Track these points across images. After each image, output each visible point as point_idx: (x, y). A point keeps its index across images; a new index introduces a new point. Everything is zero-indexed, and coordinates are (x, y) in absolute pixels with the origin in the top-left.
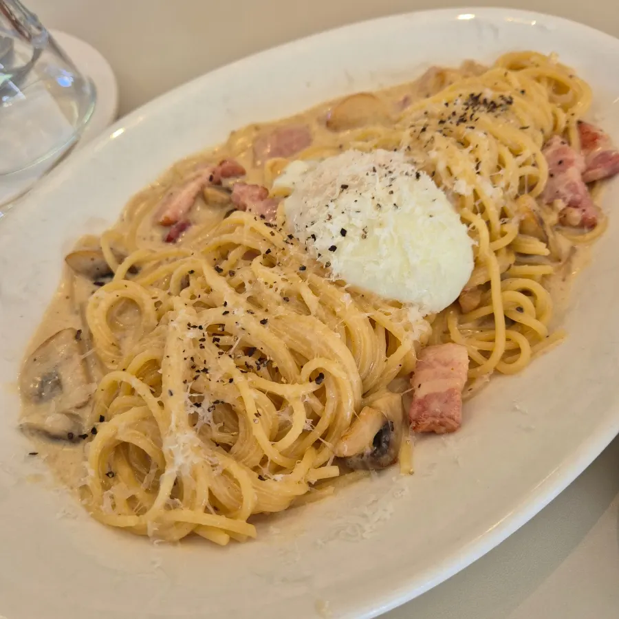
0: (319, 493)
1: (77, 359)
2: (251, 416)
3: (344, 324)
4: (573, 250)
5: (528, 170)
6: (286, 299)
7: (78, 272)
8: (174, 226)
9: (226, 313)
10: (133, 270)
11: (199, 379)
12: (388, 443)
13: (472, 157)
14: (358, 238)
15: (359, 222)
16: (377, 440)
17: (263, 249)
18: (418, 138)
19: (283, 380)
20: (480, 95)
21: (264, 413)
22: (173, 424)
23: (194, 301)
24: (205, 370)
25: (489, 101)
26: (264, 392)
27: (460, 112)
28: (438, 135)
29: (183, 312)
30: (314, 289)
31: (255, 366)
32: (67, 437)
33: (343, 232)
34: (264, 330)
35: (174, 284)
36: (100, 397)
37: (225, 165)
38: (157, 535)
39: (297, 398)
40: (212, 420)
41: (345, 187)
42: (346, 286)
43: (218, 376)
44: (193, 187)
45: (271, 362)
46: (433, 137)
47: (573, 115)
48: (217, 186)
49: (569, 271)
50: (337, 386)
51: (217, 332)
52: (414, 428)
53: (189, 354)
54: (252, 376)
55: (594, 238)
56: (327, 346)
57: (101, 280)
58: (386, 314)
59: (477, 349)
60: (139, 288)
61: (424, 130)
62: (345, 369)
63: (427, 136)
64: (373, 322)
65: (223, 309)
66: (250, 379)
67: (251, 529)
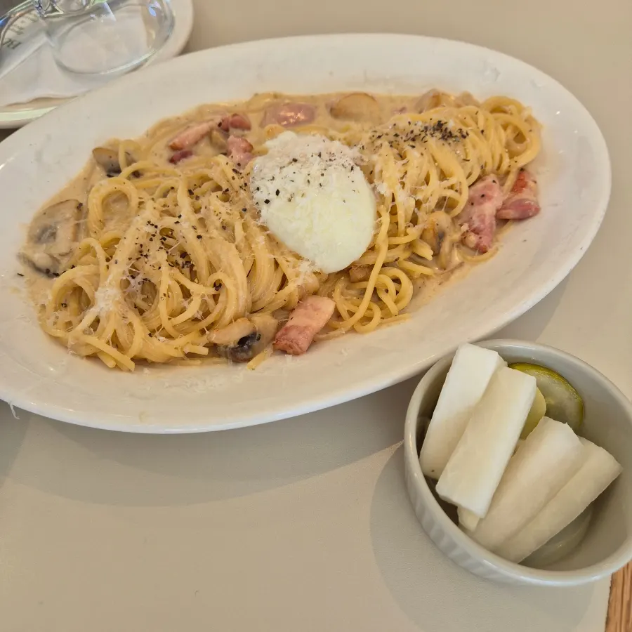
0: (189, 361)
1: (73, 222)
2: (161, 295)
3: (254, 256)
4: (461, 265)
5: (450, 193)
6: (224, 228)
7: (99, 163)
8: (179, 152)
9: (178, 222)
10: (136, 174)
11: (140, 260)
12: (250, 347)
13: (403, 169)
14: (286, 200)
15: (290, 188)
16: (242, 341)
17: (224, 188)
18: (373, 142)
19: (196, 280)
20: (446, 123)
21: (173, 297)
22: (108, 281)
23: (164, 209)
24: (146, 256)
25: (448, 131)
26: (178, 283)
27: (416, 132)
28: (386, 144)
29: (150, 212)
30: (245, 227)
31: (181, 266)
32: (45, 271)
33: (278, 193)
34: (197, 242)
35: (157, 192)
36: (77, 252)
37: (236, 118)
38: (73, 348)
39: (198, 295)
40: (139, 291)
41: (295, 160)
42: (268, 232)
43: (153, 262)
44: (204, 127)
45: (193, 265)
46: (381, 145)
47: (516, 162)
48: (225, 132)
49: (447, 279)
50: (227, 296)
51: (167, 234)
52: (274, 344)
53: (141, 241)
54: (175, 271)
55: (478, 261)
56: (231, 266)
57: (112, 174)
58: (287, 261)
59: (347, 309)
60: (132, 187)
61: (379, 137)
62: (236, 286)
63: (379, 142)
64: (277, 264)
65: (176, 219)
66: (172, 271)
67: (132, 365)
